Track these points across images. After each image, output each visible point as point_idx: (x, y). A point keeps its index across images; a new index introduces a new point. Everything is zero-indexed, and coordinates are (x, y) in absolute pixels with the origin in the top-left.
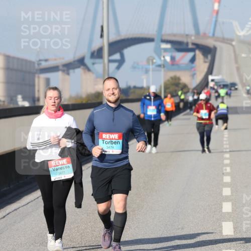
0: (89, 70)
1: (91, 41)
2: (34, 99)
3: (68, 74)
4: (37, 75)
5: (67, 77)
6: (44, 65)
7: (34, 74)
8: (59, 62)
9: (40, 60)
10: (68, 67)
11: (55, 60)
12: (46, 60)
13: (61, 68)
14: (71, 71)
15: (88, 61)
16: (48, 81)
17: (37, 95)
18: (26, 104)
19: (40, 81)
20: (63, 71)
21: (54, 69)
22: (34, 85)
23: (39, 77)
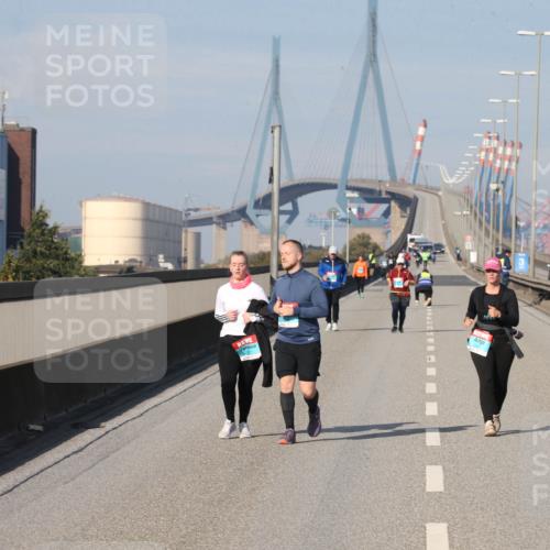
0: (252, 223)
1: (255, 186)
2: (180, 261)
3: (225, 228)
4: (184, 229)
5: (222, 231)
6: (193, 215)
7: (180, 227)
8: (214, 213)
9: (189, 210)
10: (225, 219)
11: (209, 209)
12: (196, 210)
13: (215, 220)
14: (228, 224)
15: (251, 212)
16: (198, 236)
17: (183, 255)
18: (170, 266)
19: (188, 237)
20: (218, 224)
21: (207, 221)
22: (180, 242)
23: (186, 231)
